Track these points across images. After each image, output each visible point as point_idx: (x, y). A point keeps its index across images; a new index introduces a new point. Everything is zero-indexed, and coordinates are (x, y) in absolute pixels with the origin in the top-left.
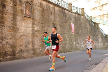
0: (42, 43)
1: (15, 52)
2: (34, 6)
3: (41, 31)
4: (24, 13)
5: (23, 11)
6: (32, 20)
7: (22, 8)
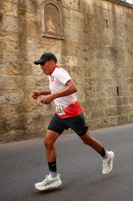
0: (86, 97)
1: (26, 122)
2: (65, 9)
3: (82, 69)
4: (43, 29)
5: (39, 24)
6: (61, 45)
7: (39, 17)
